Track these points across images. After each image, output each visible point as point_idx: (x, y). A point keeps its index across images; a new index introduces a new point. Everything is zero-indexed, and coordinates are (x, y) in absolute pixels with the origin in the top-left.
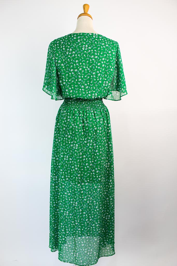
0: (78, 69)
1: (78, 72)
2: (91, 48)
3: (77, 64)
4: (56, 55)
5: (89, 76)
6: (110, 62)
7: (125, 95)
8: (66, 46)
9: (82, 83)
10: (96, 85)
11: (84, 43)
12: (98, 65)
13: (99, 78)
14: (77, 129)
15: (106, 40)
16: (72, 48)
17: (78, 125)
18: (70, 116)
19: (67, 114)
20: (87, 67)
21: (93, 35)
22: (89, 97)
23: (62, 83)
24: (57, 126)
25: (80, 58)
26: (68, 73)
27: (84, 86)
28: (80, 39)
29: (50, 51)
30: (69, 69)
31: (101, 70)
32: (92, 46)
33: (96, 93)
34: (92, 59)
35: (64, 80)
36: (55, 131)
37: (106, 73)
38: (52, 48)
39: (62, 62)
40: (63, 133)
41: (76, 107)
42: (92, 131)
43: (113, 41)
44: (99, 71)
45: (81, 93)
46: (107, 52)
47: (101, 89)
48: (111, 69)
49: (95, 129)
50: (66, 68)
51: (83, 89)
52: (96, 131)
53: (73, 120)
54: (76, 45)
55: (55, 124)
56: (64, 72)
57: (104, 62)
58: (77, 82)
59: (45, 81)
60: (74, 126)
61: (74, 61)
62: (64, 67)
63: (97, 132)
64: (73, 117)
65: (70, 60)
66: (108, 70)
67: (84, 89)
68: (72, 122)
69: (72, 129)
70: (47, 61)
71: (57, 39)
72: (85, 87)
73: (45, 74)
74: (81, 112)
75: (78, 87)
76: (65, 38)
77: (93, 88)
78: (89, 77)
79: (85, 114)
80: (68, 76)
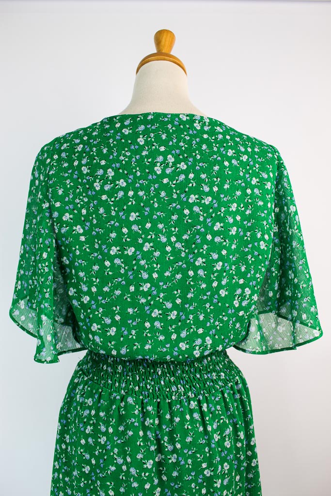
0: (139, 247)
1: (140, 256)
2: (185, 167)
3: (135, 228)
4: (55, 193)
5: (180, 270)
6: (258, 219)
7: (316, 338)
8: (92, 158)
9: (153, 298)
10: (207, 305)
11: (162, 149)
12: (215, 229)
13: (219, 279)
14: (135, 480)
15: (238, 140)
16: (114, 165)
17: (140, 465)
18: (107, 423)
19: (97, 415)
20: (173, 239)
21: (194, 121)
22: (181, 352)
23: (79, 299)
24: (64, 447)
25: (147, 203)
26: (101, 263)
27: (162, 309)
28: (146, 133)
29: (37, 175)
30: (104, 247)
31: (225, 247)
32: (191, 160)
33: (208, 338)
34: (190, 206)
35: (85, 288)
36: (56, 459)
37: (243, 258)
38: (45, 165)
39: (77, 220)
40: (82, 484)
41: (132, 389)
42: (193, 485)
43: (261, 144)
44: (219, 254)
45: (151, 338)
46: (246, 182)
47: (225, 319)
48: (262, 243)
49: (204, 475)
50: (90, 241)
51: (157, 324)
52: (209, 481)
53: (119, 442)
54: (130, 157)
55: (53, 436)
56: (85, 256)
57: (235, 220)
58: (134, 296)
59: (19, 282)
60: (122, 465)
61: (124, 217)
62: (83, 238)
63: (213, 487)
64: (121, 428)
65: (108, 211)
66: (250, 246)
67: (160, 320)
68: (116, 450)
69: (115, 476)
70: (27, 214)
71: (64, 137)
72: (166, 313)
73: (18, 258)
74: (150, 408)
75: (139, 316)
76: (92, 132)
77: (196, 318)
78: (179, 276)
79: (168, 417)
80: (100, 274)
